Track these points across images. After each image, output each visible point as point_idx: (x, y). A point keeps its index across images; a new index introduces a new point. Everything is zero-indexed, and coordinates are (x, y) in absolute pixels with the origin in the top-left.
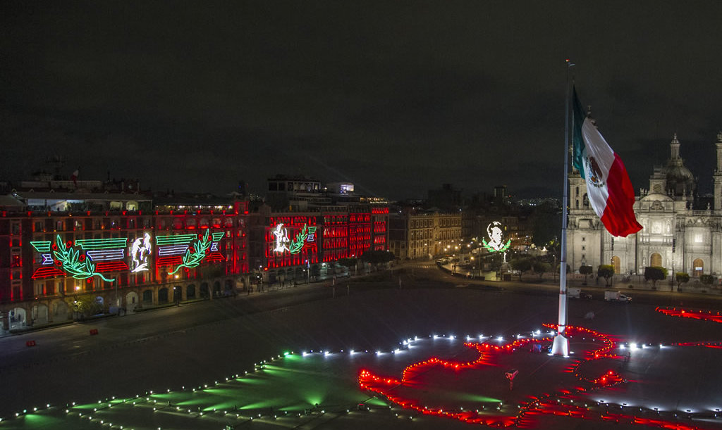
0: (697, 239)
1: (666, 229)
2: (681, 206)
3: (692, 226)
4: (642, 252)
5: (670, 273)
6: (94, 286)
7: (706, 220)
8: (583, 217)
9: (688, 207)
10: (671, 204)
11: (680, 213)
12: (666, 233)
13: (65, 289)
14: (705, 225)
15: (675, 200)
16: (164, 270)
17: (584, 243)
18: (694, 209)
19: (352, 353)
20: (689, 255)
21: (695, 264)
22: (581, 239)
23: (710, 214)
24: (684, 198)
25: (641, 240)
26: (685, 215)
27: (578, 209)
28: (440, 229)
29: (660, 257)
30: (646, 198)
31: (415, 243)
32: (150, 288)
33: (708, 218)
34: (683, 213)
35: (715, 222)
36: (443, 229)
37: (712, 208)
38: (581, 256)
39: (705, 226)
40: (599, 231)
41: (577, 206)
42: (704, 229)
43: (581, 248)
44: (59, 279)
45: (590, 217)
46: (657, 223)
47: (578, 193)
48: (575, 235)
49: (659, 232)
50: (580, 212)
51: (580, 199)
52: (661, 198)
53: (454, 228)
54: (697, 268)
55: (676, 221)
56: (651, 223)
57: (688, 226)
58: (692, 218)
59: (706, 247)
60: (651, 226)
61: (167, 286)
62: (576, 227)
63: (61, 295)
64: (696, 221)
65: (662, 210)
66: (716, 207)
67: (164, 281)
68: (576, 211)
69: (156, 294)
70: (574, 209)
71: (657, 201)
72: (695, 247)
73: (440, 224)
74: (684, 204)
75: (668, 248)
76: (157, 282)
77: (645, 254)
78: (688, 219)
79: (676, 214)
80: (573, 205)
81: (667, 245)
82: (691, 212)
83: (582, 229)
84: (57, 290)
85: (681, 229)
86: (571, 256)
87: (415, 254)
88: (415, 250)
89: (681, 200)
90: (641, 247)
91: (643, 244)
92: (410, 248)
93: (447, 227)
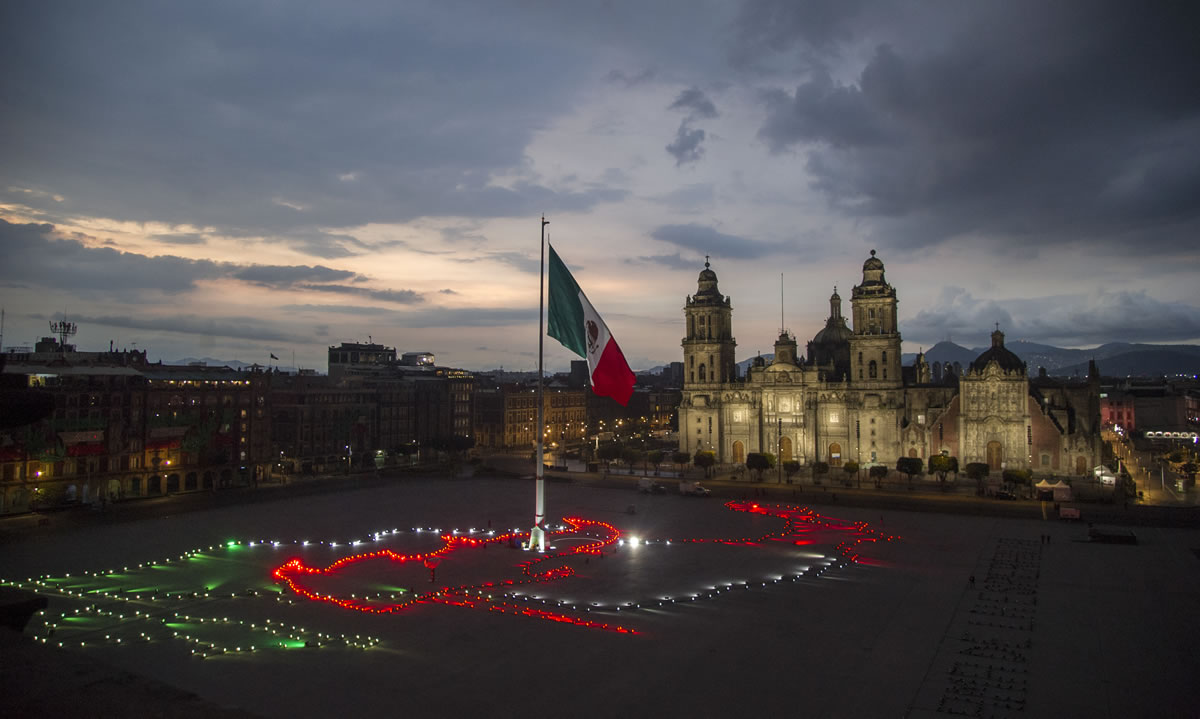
0: (833, 419)
1: (795, 407)
2: (812, 377)
3: (826, 402)
4: (769, 436)
5: (802, 461)
6: (64, 471)
7: (841, 394)
8: (699, 393)
9: (820, 379)
10: (800, 375)
11: (811, 386)
12: (795, 410)
13: (28, 475)
14: (839, 401)
15: (805, 370)
16: (157, 455)
17: (700, 425)
18: (827, 381)
19: (306, 543)
20: (823, 439)
21: (831, 449)
22: (696, 421)
23: (846, 387)
24: (815, 368)
25: (766, 420)
26: (817, 389)
27: (693, 383)
28: (553, 410)
29: (790, 441)
30: (771, 369)
31: (515, 427)
32: (138, 476)
33: (844, 392)
34: (815, 386)
35: (853, 396)
36: (556, 410)
37: (849, 380)
38: (696, 442)
39: (841, 403)
40: (716, 411)
41: (692, 378)
42: (839, 406)
43: (695, 431)
44: (21, 464)
45: (707, 393)
46: (784, 399)
47: (692, 363)
48: (689, 415)
49: (787, 410)
50: (695, 386)
51: (696, 371)
52: (789, 369)
53: (575, 409)
54: (834, 455)
55: (806, 397)
56: (778, 399)
57: (821, 402)
58: (826, 393)
59: (843, 429)
60: (778, 402)
61: (159, 474)
62: (690, 403)
63: (20, 481)
64: (830, 396)
65: (789, 384)
66: (853, 379)
67: (156, 469)
68: (691, 386)
69: (145, 483)
70: (689, 383)
71: (785, 372)
72: (831, 429)
73: (552, 402)
74: (815, 375)
75: (798, 430)
76: (146, 468)
77: (772, 438)
78: (820, 393)
79: (806, 388)
80: (687, 378)
81: (796, 425)
82: (824, 385)
83: (696, 408)
84: (17, 475)
85: (812, 407)
86: (685, 441)
87: (515, 441)
88: (515, 437)
89: (812, 370)
90: (767, 429)
91: (769, 425)
92: (507, 433)
93: (563, 406)
